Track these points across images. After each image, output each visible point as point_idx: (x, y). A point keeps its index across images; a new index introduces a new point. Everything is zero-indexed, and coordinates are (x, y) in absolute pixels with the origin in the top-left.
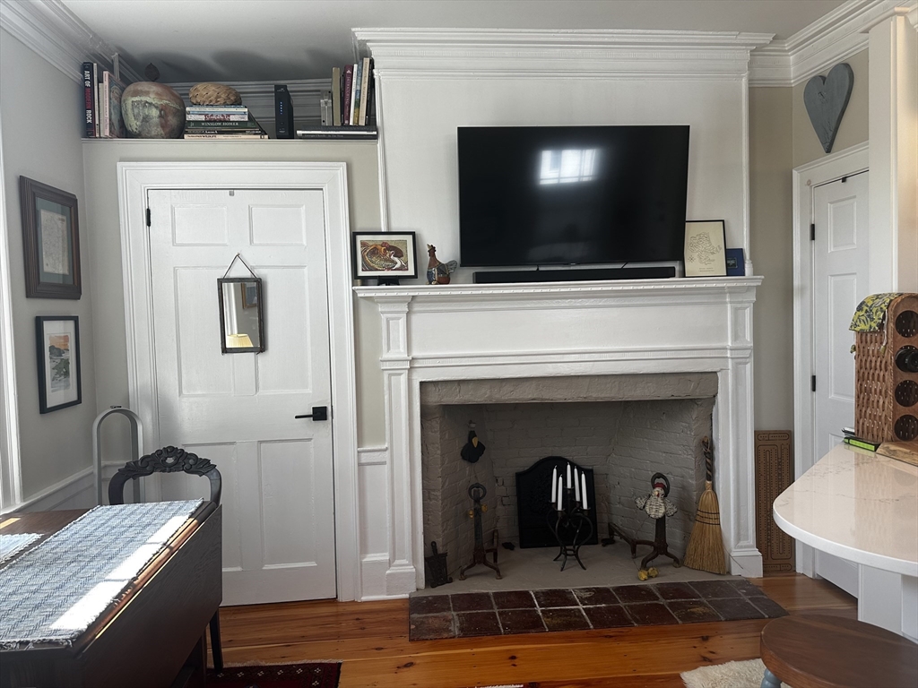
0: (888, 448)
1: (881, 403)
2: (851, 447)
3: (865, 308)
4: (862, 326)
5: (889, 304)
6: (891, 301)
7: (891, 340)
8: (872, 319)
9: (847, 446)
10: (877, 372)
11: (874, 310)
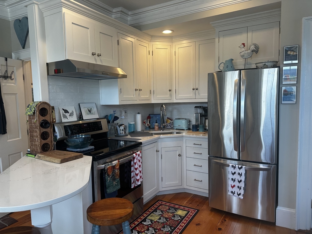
0: (38, 156)
1: (37, 140)
2: (28, 157)
3: (30, 107)
4: (29, 113)
5: (36, 105)
6: (37, 104)
7: (38, 118)
8: (32, 111)
9: (27, 157)
10: (35, 129)
11: (32, 107)
